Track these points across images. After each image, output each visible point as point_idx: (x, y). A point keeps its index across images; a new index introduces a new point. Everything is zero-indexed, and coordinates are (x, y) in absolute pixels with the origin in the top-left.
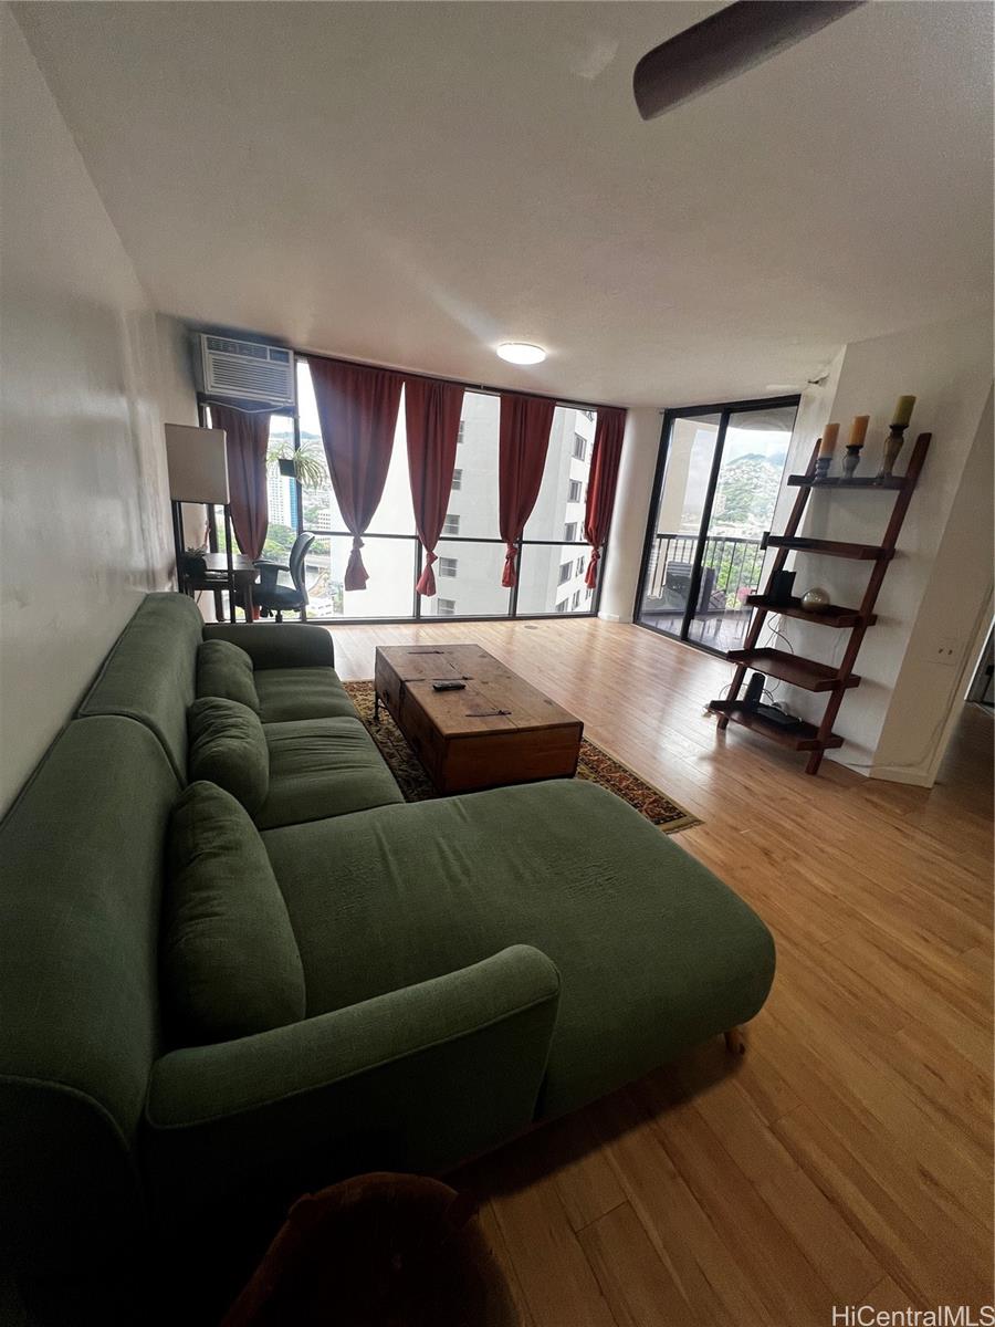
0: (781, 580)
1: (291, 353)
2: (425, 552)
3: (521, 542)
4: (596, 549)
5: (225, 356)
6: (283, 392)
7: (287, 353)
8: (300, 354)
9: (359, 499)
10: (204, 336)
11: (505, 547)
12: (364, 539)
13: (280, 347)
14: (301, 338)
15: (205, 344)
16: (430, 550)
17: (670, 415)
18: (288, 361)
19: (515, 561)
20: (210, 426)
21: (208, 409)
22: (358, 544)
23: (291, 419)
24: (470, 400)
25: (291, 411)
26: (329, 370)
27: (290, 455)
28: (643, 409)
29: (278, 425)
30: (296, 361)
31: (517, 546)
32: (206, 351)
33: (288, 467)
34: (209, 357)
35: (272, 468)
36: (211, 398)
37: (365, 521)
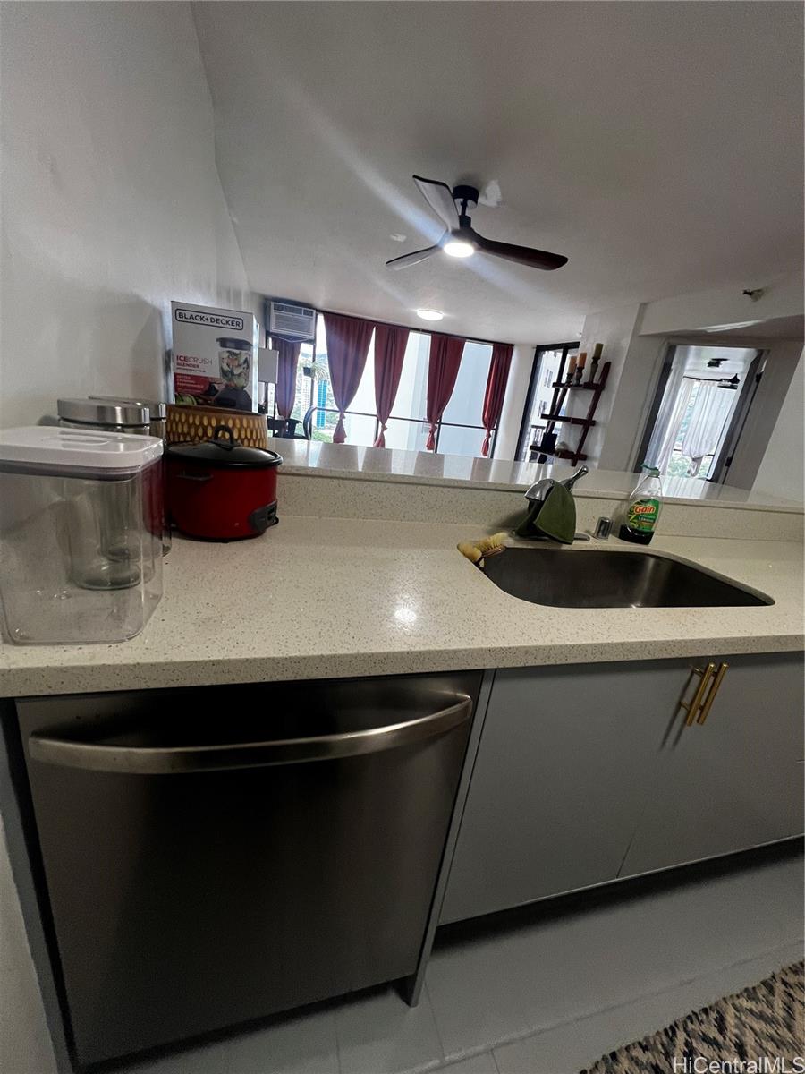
0: (549, 438)
1: (314, 311)
2: (380, 424)
3: (440, 424)
4: (489, 431)
5: (283, 314)
6: (308, 331)
7: (312, 312)
8: (319, 311)
9: (345, 389)
10: (272, 303)
11: (429, 426)
12: (345, 414)
13: (308, 308)
14: (320, 304)
15: (272, 307)
16: (383, 424)
17: (540, 350)
18: (312, 315)
19: (435, 434)
20: (271, 348)
21: (270, 340)
22: (342, 417)
23: (312, 346)
24: (412, 336)
25: (312, 341)
26: (334, 319)
27: (310, 366)
28: (522, 345)
29: (305, 348)
30: (317, 315)
31: (437, 425)
32: (273, 310)
33: (308, 371)
34: (274, 313)
35: (300, 372)
36: (272, 333)
37: (347, 405)
